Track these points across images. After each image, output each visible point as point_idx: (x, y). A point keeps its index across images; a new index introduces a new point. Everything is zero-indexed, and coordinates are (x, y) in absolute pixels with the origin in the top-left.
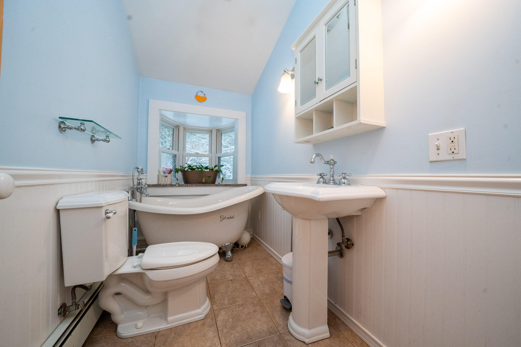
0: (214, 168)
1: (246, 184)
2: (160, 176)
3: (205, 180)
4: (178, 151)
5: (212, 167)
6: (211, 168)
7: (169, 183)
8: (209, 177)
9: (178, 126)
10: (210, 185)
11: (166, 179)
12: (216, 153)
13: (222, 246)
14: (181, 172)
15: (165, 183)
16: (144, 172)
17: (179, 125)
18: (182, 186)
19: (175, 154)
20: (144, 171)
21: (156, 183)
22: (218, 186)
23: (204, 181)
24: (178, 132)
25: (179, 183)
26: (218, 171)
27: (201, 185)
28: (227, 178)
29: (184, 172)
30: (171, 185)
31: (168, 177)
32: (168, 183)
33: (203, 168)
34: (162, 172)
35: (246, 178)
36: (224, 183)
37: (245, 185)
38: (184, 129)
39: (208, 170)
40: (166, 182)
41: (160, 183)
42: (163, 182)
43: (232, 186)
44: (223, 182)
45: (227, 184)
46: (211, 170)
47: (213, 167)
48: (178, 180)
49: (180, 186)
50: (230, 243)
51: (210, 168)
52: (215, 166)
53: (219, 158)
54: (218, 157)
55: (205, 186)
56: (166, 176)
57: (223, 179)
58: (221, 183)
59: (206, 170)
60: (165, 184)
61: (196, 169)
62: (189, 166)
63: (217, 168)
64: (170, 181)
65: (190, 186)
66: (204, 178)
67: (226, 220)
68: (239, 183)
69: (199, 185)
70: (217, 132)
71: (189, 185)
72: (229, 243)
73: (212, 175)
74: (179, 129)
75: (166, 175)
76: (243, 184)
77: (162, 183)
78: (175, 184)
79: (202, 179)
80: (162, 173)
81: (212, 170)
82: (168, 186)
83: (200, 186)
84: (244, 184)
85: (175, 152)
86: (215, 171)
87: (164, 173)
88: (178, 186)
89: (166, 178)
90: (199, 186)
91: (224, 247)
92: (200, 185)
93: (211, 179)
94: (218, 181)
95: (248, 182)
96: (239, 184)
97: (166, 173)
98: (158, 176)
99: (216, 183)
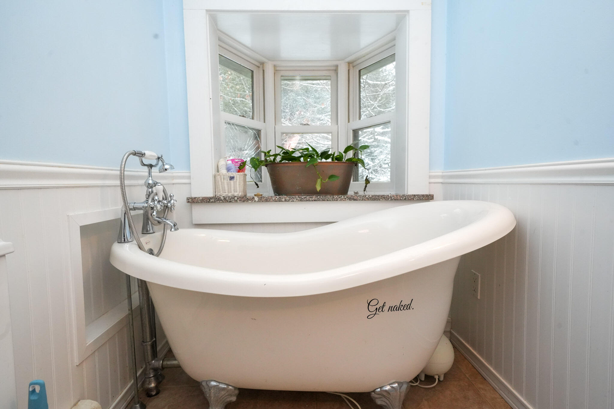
0: (344, 154)
1: (430, 195)
2: (219, 177)
3: (322, 185)
4: (264, 122)
5: (339, 151)
6: (335, 155)
7: (239, 193)
8: (331, 177)
9: (263, 64)
10: (336, 197)
11: (232, 185)
12: (349, 122)
13: (374, 391)
14: (266, 166)
15: (230, 194)
16: (167, 167)
17: (264, 59)
18: (267, 200)
19: (258, 127)
20: (167, 164)
21: (210, 194)
22: (354, 200)
23: (318, 188)
24: (262, 76)
25: (261, 194)
26: (353, 162)
27: (314, 198)
28: (376, 178)
29: (272, 166)
30: (244, 199)
31: (235, 178)
32: (236, 194)
33: (317, 156)
34: (225, 168)
35: (430, 177)
36: (370, 192)
37: (429, 198)
38: (276, 70)
39: (330, 160)
40: (232, 191)
41: (218, 194)
42: (227, 192)
43: (391, 200)
44: (367, 189)
45: (379, 196)
46: (337, 159)
47: (342, 150)
48: (258, 187)
49: (263, 199)
50: (399, 383)
51: (334, 153)
52: (347, 150)
53: (356, 133)
54: (354, 130)
55: (323, 200)
56: (232, 178)
57: (367, 181)
58: (361, 193)
59: (324, 160)
60: (229, 197)
61: (302, 159)
62: (284, 153)
63: (350, 154)
64: (242, 189)
65: (285, 200)
66: (319, 181)
67: (385, 316)
68: (411, 191)
69: (308, 197)
70: (349, 70)
71: (284, 197)
72: (396, 385)
73: (339, 170)
74: (264, 71)
75: (231, 174)
76: (423, 196)
77: (222, 194)
78: (253, 195)
79: (315, 182)
80: (223, 171)
81: (339, 159)
82: (236, 201)
83: (309, 201)
84: (427, 195)
85: (256, 124)
86: (347, 160)
87: (228, 170)
88: (259, 201)
89: (232, 182)
90: (307, 201)
91: (378, 394)
92: (311, 199)
93: (337, 182)
94: (355, 187)
95: (435, 191)
96: (410, 196)
97: (232, 170)
98: (215, 177)
99: (350, 193)
